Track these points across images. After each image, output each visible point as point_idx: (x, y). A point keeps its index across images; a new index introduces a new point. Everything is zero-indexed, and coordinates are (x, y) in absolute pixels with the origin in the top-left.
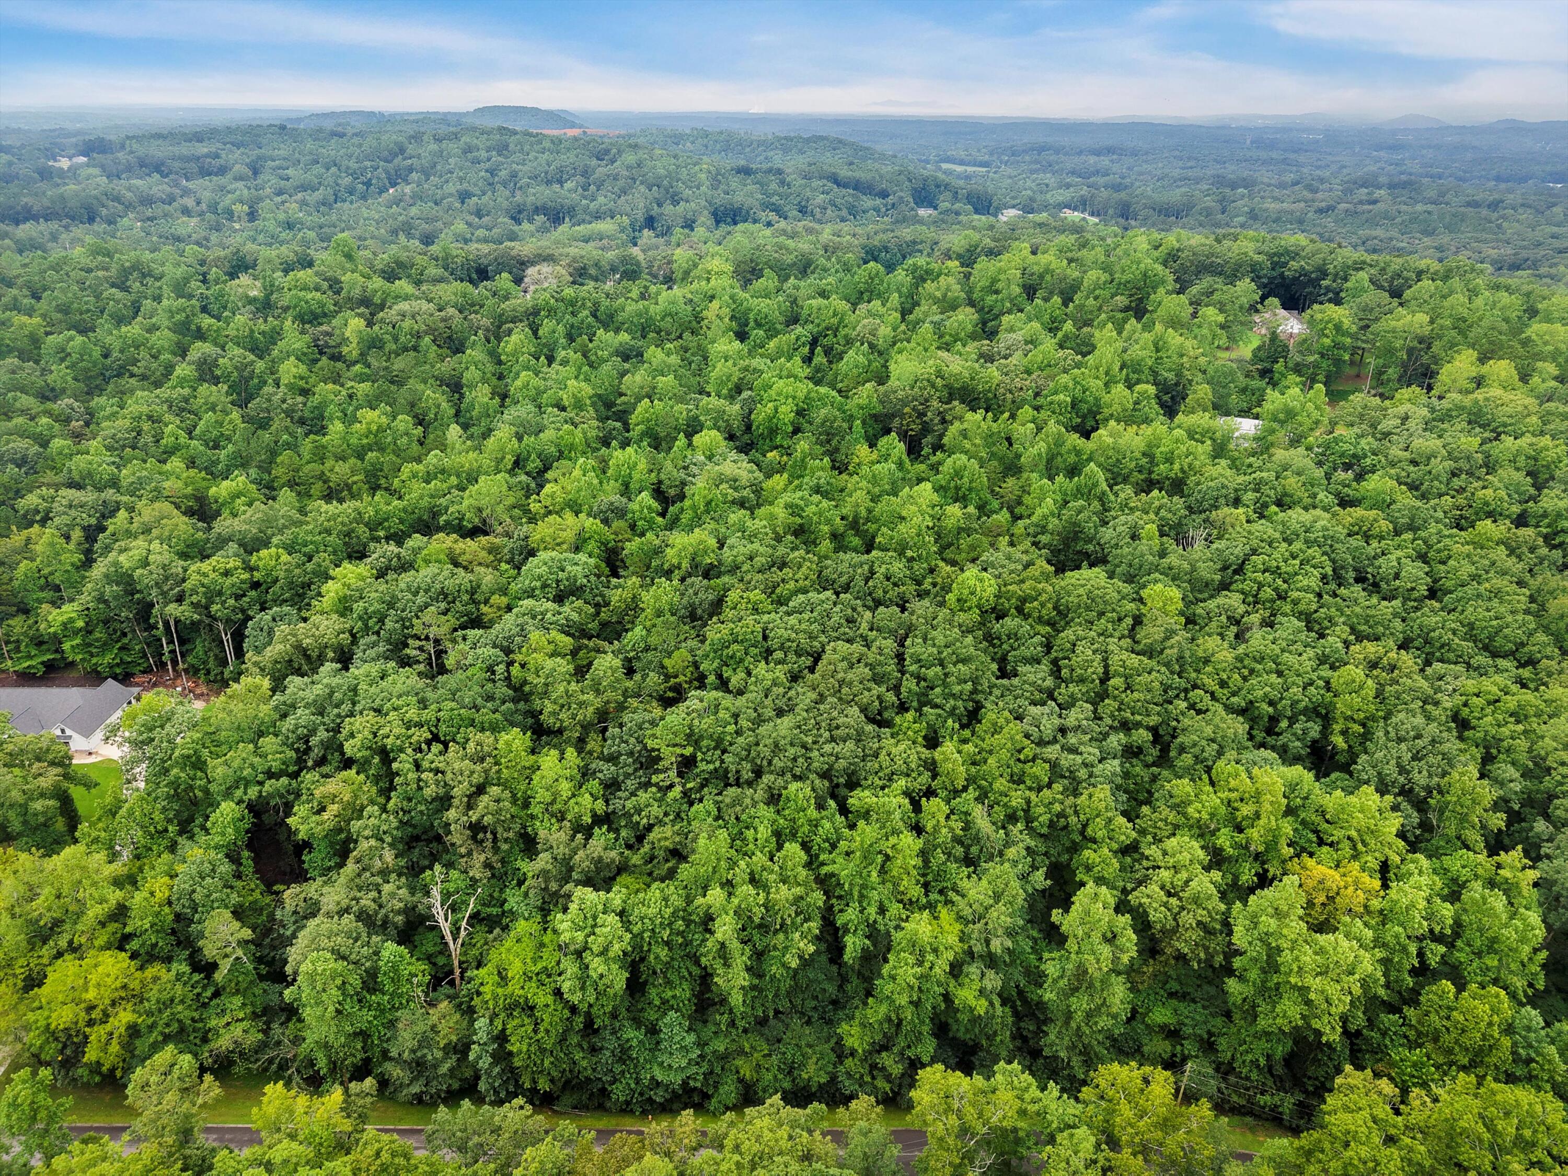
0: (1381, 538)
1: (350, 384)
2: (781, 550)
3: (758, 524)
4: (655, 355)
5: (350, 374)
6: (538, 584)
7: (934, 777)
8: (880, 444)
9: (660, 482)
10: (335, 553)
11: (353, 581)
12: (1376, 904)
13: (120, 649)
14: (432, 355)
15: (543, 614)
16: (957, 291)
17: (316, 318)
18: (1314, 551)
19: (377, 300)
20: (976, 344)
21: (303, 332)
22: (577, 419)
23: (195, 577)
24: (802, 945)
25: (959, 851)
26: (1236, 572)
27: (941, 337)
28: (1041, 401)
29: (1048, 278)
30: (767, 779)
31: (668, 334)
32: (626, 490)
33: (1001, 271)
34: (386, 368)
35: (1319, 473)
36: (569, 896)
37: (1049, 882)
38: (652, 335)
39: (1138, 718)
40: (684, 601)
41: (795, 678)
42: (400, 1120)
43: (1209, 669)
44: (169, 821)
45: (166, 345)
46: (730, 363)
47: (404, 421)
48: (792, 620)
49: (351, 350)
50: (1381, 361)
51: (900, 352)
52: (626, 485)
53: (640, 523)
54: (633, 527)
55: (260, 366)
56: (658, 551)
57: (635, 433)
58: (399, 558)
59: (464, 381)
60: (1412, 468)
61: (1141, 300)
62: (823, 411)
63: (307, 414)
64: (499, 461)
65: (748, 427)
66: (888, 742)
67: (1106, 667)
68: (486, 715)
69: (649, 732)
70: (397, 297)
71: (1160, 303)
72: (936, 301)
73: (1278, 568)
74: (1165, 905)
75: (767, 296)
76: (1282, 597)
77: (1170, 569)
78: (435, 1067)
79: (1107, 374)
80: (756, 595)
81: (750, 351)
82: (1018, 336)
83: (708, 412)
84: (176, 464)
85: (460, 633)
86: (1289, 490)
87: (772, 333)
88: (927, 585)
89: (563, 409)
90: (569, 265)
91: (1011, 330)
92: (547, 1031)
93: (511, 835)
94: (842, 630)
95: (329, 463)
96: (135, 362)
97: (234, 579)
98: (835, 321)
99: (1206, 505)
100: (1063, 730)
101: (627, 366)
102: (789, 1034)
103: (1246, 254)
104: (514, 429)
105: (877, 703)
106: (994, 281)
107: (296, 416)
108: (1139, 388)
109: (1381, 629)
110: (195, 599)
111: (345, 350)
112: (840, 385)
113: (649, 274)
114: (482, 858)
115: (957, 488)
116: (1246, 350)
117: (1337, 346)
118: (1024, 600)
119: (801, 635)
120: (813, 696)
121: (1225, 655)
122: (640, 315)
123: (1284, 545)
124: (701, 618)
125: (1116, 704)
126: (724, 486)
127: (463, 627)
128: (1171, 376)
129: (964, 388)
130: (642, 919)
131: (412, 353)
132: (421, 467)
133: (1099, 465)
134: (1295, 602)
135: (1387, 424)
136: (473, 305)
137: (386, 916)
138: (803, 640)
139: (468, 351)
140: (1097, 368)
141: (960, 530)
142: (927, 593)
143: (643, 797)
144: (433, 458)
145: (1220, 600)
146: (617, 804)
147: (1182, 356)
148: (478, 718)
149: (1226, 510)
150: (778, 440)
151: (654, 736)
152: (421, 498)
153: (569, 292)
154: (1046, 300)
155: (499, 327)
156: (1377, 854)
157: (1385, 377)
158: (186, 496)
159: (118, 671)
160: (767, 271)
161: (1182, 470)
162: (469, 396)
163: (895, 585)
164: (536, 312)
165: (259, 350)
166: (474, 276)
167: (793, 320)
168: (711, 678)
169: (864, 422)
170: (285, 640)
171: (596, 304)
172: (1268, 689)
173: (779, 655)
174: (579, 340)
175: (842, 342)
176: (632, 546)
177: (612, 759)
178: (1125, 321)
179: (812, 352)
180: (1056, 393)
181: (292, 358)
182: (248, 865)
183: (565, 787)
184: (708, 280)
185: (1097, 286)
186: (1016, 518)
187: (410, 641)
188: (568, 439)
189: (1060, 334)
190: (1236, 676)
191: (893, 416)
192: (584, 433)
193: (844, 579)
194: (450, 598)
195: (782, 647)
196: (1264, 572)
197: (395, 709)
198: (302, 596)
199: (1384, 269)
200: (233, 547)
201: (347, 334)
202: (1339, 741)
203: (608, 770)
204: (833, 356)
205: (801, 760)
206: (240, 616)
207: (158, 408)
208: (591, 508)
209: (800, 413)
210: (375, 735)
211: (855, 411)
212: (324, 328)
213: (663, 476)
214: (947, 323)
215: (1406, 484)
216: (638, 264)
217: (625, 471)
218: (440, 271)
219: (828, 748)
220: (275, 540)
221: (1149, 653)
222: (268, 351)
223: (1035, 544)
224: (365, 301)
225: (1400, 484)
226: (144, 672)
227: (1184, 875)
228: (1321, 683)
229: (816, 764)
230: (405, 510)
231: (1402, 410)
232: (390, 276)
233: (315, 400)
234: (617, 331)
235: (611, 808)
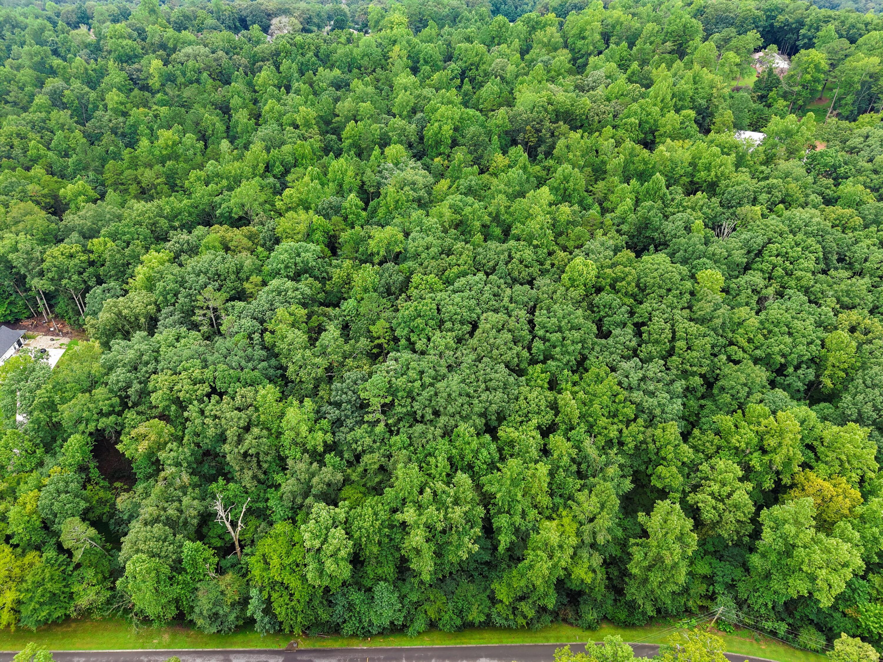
0: (854, 229)
1: (155, 107)
2: (448, 241)
3: (432, 221)
4: (358, 85)
5: (154, 100)
6: (282, 266)
7: (556, 415)
8: (510, 152)
9: (363, 183)
10: (145, 239)
11: (156, 265)
12: (859, 510)
13: (9, 304)
14: (209, 87)
15: (286, 291)
16: (557, 38)
17: (130, 59)
18: (811, 241)
19: (170, 45)
20: (572, 78)
21: (122, 70)
22: (307, 135)
23: (49, 259)
24: (470, 545)
25: (574, 468)
26: (757, 255)
27: (548, 72)
28: (617, 122)
29: (618, 28)
30: (443, 420)
31: (366, 69)
32: (340, 191)
33: (588, 23)
34: (178, 96)
35: (810, 179)
36: (310, 507)
37: (633, 486)
38: (355, 70)
39: (695, 369)
40: (383, 281)
41: (459, 340)
42: (206, 644)
43: (741, 331)
44: (37, 445)
45: (28, 80)
46: (408, 93)
47: (190, 138)
48: (457, 297)
49: (155, 82)
50: (842, 90)
51: (522, 83)
52: (341, 186)
53: (350, 217)
54: (346, 219)
55: (93, 95)
56: (363, 240)
57: (346, 143)
58: (188, 244)
59: (231, 106)
60: (874, 176)
61: (681, 45)
62: (472, 129)
63: (127, 130)
64: (255, 167)
65: (422, 138)
66: (525, 389)
67: (674, 332)
68: (247, 374)
69: (361, 387)
70: (183, 43)
71: (696, 48)
72: (545, 45)
73: (787, 253)
74: (714, 508)
75: (430, 41)
76: (789, 274)
77: (714, 255)
78: (226, 616)
79: (662, 101)
80: (432, 278)
81: (421, 82)
82: (601, 73)
83: (394, 129)
84: (38, 170)
85: (229, 304)
86: (790, 192)
87: (435, 68)
88: (547, 266)
89: (296, 127)
90: (300, 17)
91: (596, 68)
92: (299, 601)
93: (269, 458)
94: (491, 303)
95: (141, 170)
96: (8, 93)
97: (77, 261)
98: (477, 59)
99: (734, 203)
100: (643, 379)
101: (339, 93)
102: (459, 589)
103: (750, 10)
104: (264, 144)
105: (516, 359)
106: (583, 30)
107: (120, 131)
108: (684, 112)
109: (858, 300)
110: (50, 275)
111: (151, 82)
112: (481, 106)
113: (353, 21)
114: (250, 473)
115: (565, 190)
116: (750, 81)
117: (816, 80)
118: (616, 280)
119: (464, 310)
120: (473, 356)
121: (754, 321)
122: (347, 56)
123: (791, 236)
124: (394, 294)
125: (680, 360)
126: (407, 188)
127: (232, 299)
128: (703, 102)
129: (567, 112)
130: (360, 528)
131: (195, 85)
132: (202, 173)
133: (662, 174)
134: (799, 279)
135: (855, 141)
136: (235, 48)
137: (186, 519)
138: (466, 314)
139: (233, 84)
140: (656, 98)
141: (568, 223)
142: (548, 271)
143: (359, 432)
144: (210, 166)
145: (747, 277)
146: (340, 436)
147: (712, 87)
148: (243, 375)
149: (748, 207)
150: (442, 149)
151: (365, 390)
152: (203, 196)
153: (299, 38)
154: (617, 44)
155: (254, 64)
156: (859, 471)
157: (843, 102)
158: (44, 196)
159: (10, 318)
160: (431, 22)
161: (716, 176)
162: (236, 116)
163: (526, 266)
164: (277, 53)
165: (93, 84)
166: (238, 24)
167: (449, 58)
168: (403, 342)
169: (499, 137)
170: (110, 310)
171: (318, 47)
172: (782, 346)
173: (448, 325)
174: (307, 74)
175: (482, 74)
176: (345, 236)
177: (338, 405)
178: (673, 62)
179: (462, 82)
180: (628, 117)
181: (114, 90)
182: (95, 473)
183: (304, 429)
184: (392, 28)
185: (652, 34)
186: (604, 211)
187: (196, 311)
188: (300, 151)
189: (629, 72)
190: (760, 336)
191: (519, 131)
192: (311, 146)
193: (491, 264)
194: (222, 278)
195: (450, 320)
196: (777, 256)
197: (185, 370)
198: (124, 273)
199: (843, 22)
200: (75, 236)
201: (151, 71)
202: (828, 382)
203: (334, 413)
204: (477, 85)
205: (466, 406)
206: (83, 286)
207: (24, 128)
208: (317, 206)
209: (456, 129)
210: (171, 390)
211: (493, 128)
212: (136, 66)
213: (365, 179)
214: (553, 62)
215: (870, 187)
216: (345, 15)
217: (339, 176)
218: (215, 21)
219: (484, 397)
220: (103, 232)
221: (702, 321)
222: (99, 82)
223: (618, 231)
224: (163, 46)
225: (866, 187)
226: (28, 318)
227: (728, 489)
228: (819, 342)
229: (476, 409)
230: (192, 206)
231: (865, 130)
232: (180, 27)
233: (131, 120)
234: (331, 68)
235: (337, 438)
